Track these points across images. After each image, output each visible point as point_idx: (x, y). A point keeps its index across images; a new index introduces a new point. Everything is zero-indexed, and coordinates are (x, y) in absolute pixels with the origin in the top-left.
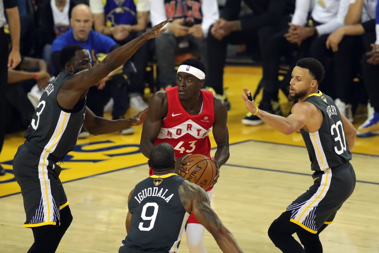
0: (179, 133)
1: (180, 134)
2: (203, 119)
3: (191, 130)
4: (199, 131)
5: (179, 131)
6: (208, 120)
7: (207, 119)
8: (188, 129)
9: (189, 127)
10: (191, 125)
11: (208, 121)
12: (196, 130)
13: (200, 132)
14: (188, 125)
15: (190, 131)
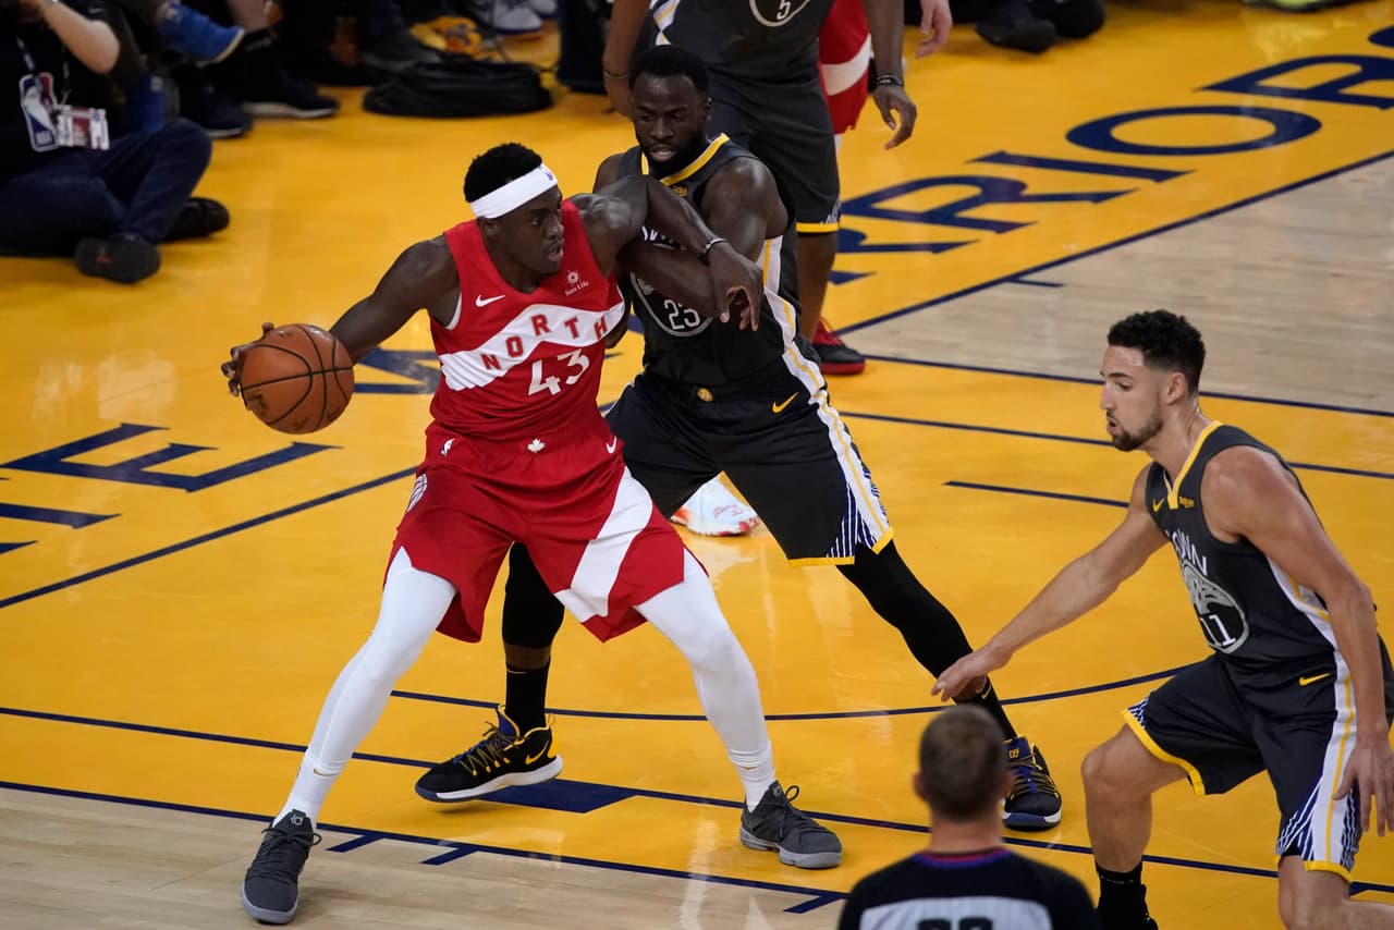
0: (515, 349)
1: (520, 352)
2: (569, 287)
3: (547, 330)
4: (571, 323)
5: (514, 344)
6: (582, 279)
7: (577, 278)
8: (538, 333)
9: (540, 324)
10: (543, 317)
11: (585, 284)
12: (563, 326)
13: (577, 325)
14: (534, 319)
15: (549, 334)
